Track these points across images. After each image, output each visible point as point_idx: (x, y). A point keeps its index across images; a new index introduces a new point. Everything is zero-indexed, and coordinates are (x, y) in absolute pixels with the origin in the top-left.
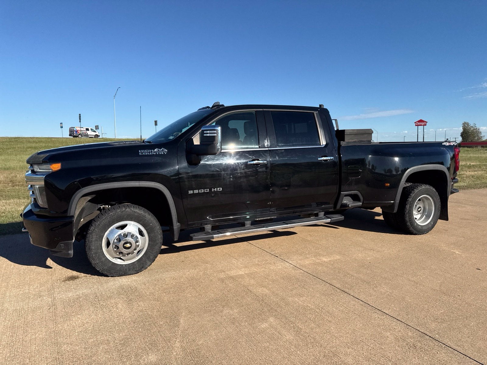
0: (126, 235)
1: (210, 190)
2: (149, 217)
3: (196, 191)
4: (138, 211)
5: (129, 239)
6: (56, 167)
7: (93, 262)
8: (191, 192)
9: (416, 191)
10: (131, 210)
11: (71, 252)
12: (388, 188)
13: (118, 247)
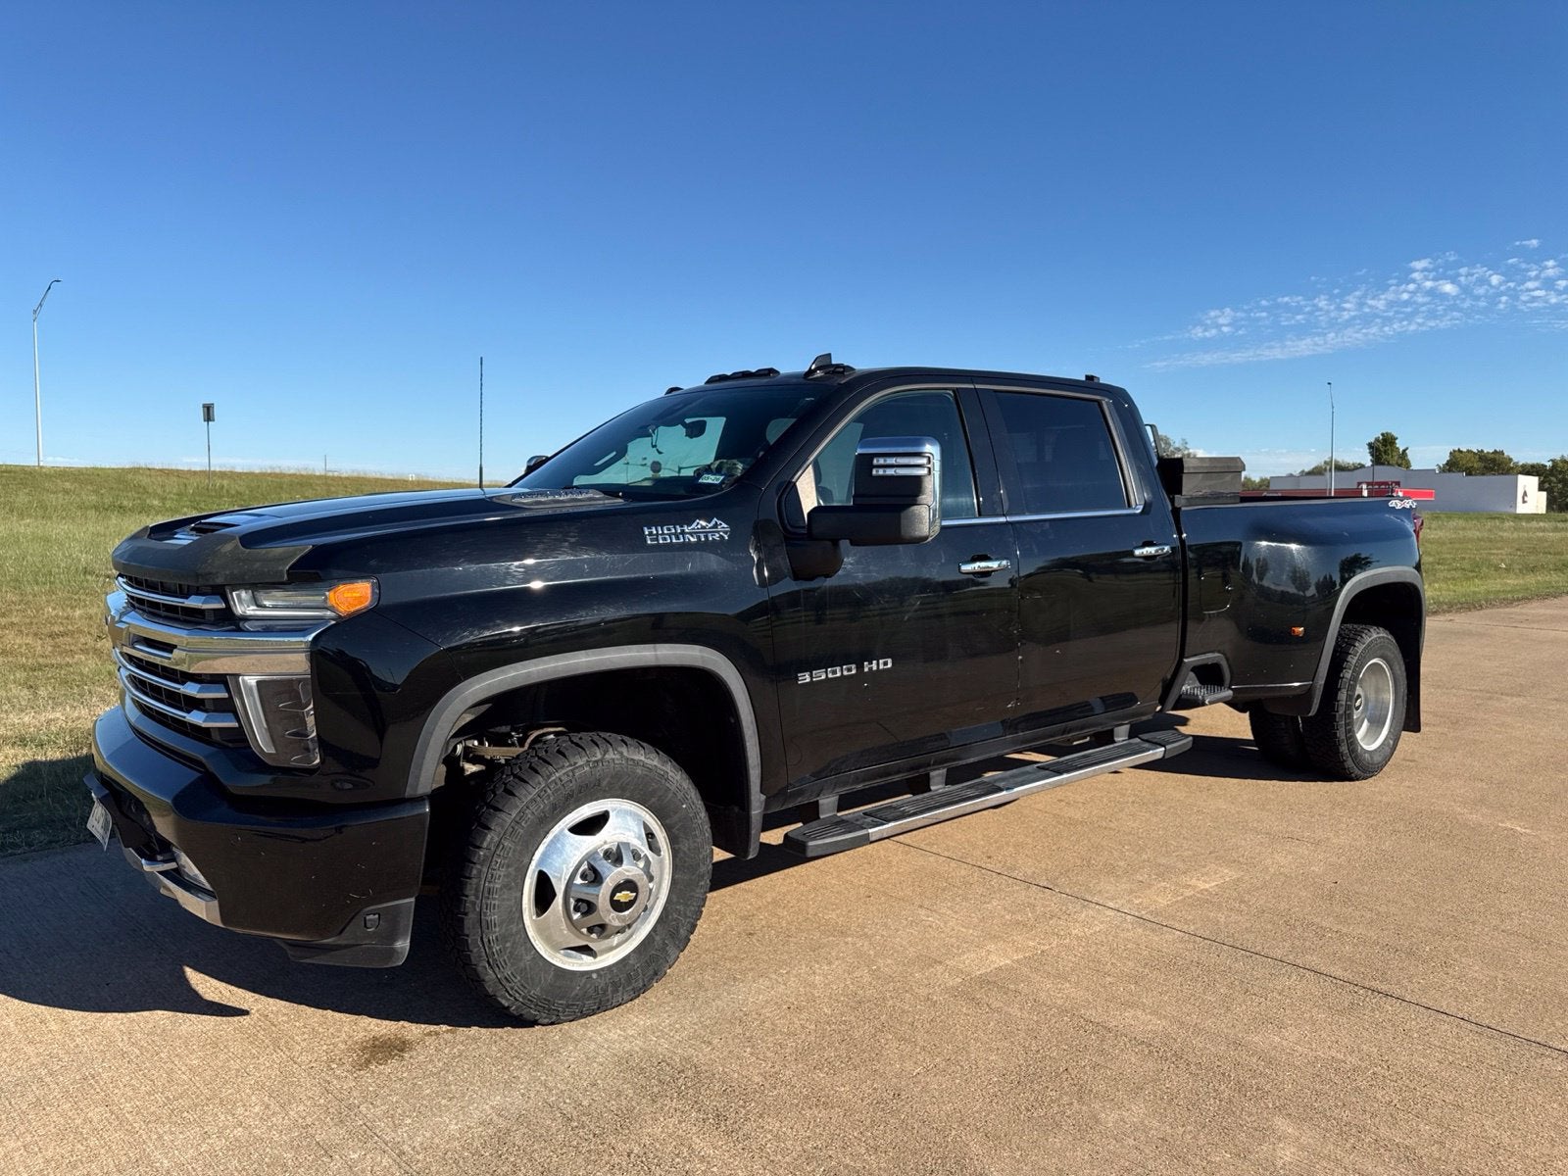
0: (615, 857)
1: (860, 667)
2: (676, 778)
3: (820, 675)
4: (642, 758)
5: (629, 870)
6: (353, 595)
7: (489, 976)
8: (805, 678)
9: (1360, 647)
10: (621, 754)
11: (403, 944)
12: (1300, 640)
13: (587, 907)
